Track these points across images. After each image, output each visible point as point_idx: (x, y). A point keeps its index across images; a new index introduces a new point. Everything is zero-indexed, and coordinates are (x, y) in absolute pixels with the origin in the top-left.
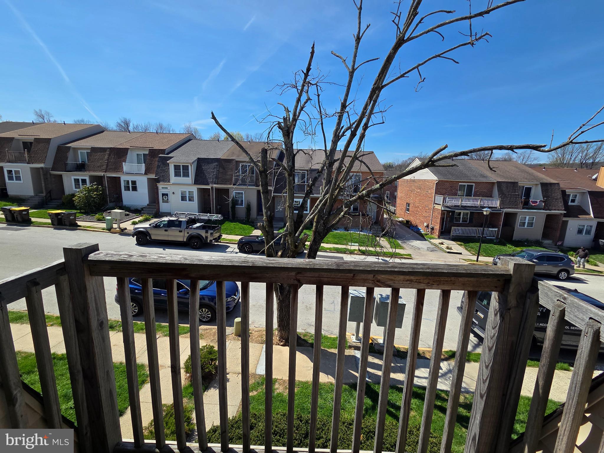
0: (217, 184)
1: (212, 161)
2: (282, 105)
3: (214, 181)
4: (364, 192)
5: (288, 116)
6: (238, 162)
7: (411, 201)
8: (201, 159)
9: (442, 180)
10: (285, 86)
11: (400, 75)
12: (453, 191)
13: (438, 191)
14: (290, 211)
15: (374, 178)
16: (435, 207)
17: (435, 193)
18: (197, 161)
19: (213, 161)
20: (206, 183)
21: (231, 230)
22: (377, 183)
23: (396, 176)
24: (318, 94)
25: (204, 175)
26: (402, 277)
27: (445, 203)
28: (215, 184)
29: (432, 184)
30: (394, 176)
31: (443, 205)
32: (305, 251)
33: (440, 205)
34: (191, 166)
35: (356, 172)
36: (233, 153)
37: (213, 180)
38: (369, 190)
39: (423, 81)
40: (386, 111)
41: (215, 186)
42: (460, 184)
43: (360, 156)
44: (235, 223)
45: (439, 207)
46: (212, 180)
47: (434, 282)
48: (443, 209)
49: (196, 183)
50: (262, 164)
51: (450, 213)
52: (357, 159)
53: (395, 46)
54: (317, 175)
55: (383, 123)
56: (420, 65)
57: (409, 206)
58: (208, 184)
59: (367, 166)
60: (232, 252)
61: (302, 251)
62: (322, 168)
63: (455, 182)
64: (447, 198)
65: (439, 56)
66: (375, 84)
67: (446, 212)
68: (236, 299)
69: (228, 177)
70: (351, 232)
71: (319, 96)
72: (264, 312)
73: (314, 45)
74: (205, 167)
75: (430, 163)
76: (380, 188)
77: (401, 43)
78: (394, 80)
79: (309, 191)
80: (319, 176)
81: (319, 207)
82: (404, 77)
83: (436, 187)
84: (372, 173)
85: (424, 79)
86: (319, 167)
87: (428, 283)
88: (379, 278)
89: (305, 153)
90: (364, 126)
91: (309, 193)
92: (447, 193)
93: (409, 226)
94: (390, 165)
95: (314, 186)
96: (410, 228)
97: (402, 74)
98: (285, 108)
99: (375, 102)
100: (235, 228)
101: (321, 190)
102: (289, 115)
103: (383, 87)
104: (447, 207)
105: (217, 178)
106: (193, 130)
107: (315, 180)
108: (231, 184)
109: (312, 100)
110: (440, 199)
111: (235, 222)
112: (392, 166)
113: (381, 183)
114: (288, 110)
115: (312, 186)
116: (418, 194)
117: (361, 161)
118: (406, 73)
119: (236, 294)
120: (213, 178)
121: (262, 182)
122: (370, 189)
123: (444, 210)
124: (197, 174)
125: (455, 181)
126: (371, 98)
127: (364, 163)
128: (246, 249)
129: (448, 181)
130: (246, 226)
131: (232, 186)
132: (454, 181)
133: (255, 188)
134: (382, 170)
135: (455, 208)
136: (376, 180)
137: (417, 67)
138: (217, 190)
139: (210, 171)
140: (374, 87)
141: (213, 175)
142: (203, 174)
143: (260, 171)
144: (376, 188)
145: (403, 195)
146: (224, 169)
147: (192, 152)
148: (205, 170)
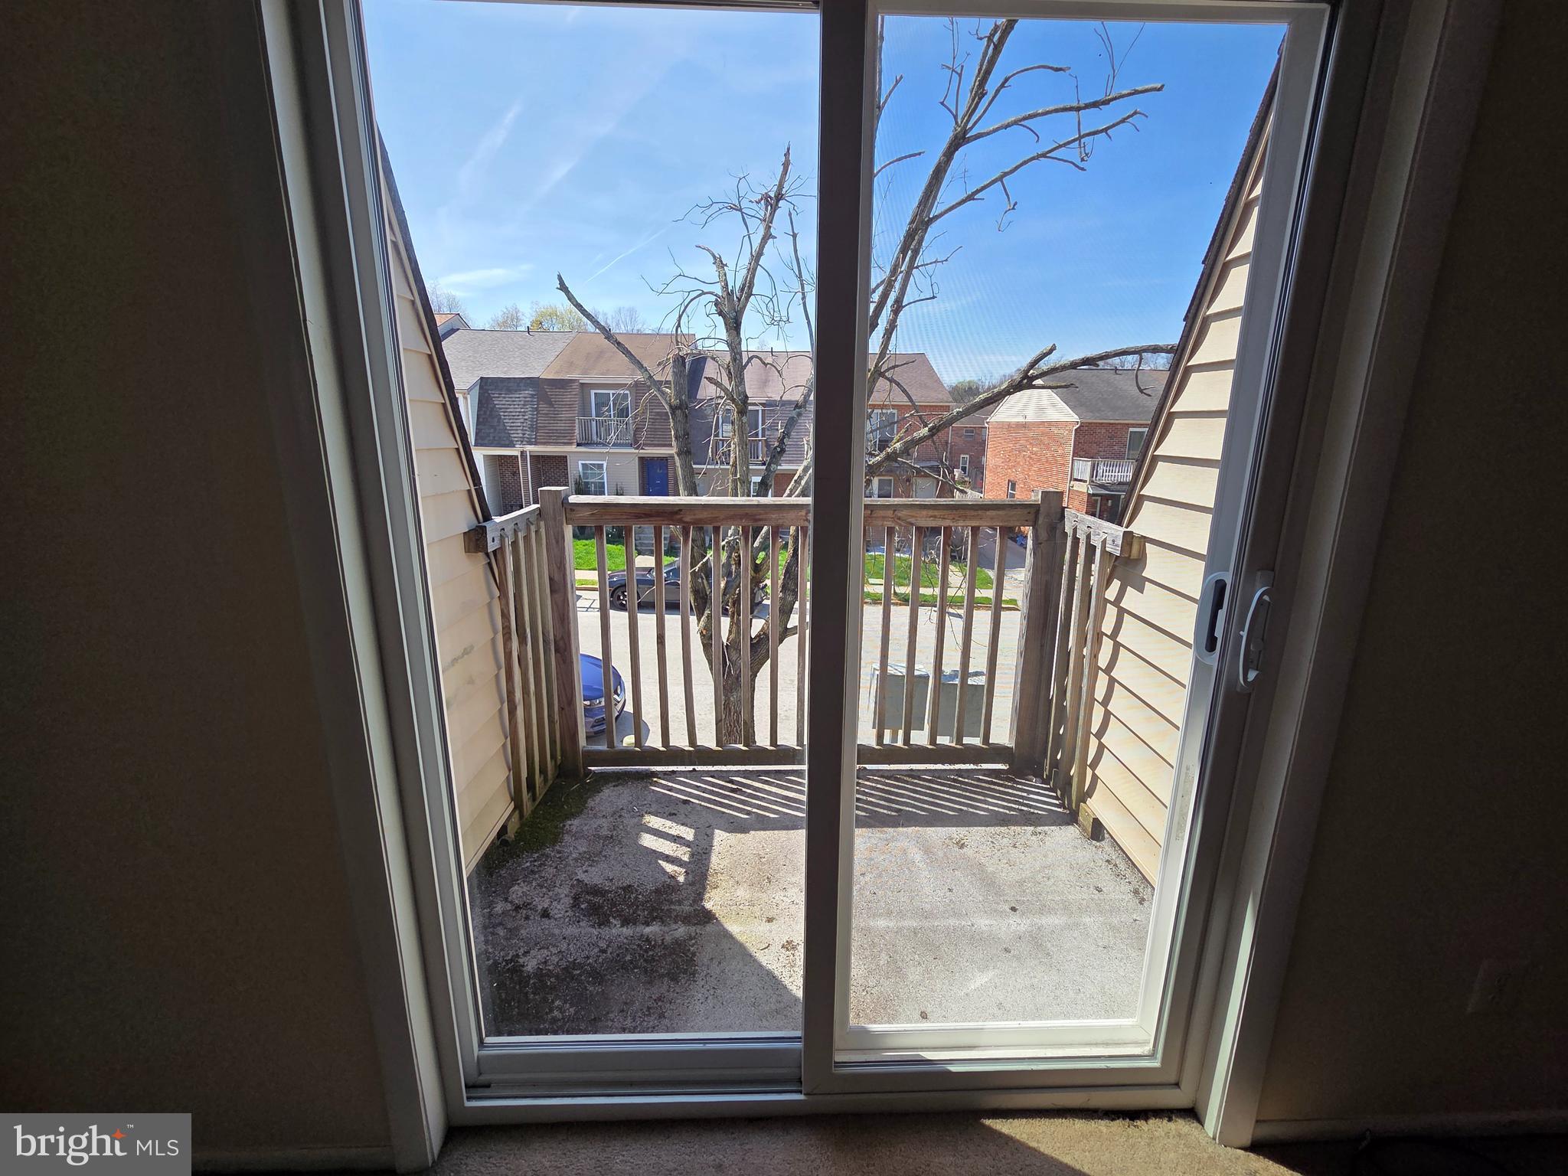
0: (536, 444)
1: (518, 386)
2: (708, 250)
3: (526, 436)
4: (898, 445)
5: (724, 278)
6: (584, 387)
7: (1018, 476)
8: (490, 381)
9: (1090, 421)
10: (716, 207)
11: (966, 196)
12: (1116, 448)
13: (1079, 452)
14: (744, 489)
15: (920, 417)
16: (1074, 488)
17: (1073, 453)
18: (478, 386)
19: (521, 384)
20: (507, 443)
21: (580, 558)
22: (925, 426)
23: (961, 410)
24: (793, 232)
25: (499, 422)
26: (924, 512)
27: (1096, 477)
28: (530, 443)
29: (1067, 432)
30: (958, 410)
31: (1093, 481)
32: (767, 602)
33: (1085, 481)
34: (465, 398)
35: (879, 405)
36: (571, 365)
37: (524, 434)
38: (907, 442)
39: (1013, 209)
40: (946, 260)
41: (529, 448)
42: (1131, 429)
43: (888, 370)
44: (587, 542)
45: (1082, 488)
46: (521, 435)
47: (960, 517)
48: (1091, 492)
49: (480, 441)
50: (676, 390)
51: (1108, 500)
52: (882, 375)
53: (949, 148)
54: (794, 414)
55: (934, 297)
56: (1006, 174)
57: (1013, 489)
58: (511, 445)
59: (904, 391)
60: (590, 607)
61: (760, 600)
62: (805, 398)
63: (1119, 427)
64: (1101, 466)
65: (1044, 155)
66: (912, 222)
67: (1099, 498)
68: (619, 702)
69: (561, 426)
70: (876, 553)
71: (794, 236)
72: (683, 729)
73: (788, 149)
74: (500, 401)
75: (1026, 381)
76: (929, 435)
77: (959, 144)
78: (953, 206)
79: (779, 449)
80: (799, 415)
81: (803, 482)
82: (974, 199)
83: (1075, 438)
84: (914, 406)
85: (1014, 205)
86: (797, 395)
87: (954, 519)
88: (899, 515)
89: (764, 363)
90: (894, 305)
91: (779, 453)
92: (1102, 454)
93: (1015, 536)
94: (970, 388)
95: (789, 438)
96: (1016, 542)
97: (969, 193)
98: (714, 257)
99: (916, 252)
100: (587, 553)
101: (806, 446)
102: (725, 275)
103: (931, 221)
104: (1102, 486)
105: (534, 428)
106: (445, 302)
107: (791, 423)
108: (571, 444)
109: (776, 238)
110: (1083, 468)
111: (587, 539)
112: (977, 388)
113: (931, 425)
114: (722, 263)
115: (784, 437)
116: (1033, 456)
117: (891, 380)
118: (978, 191)
119: (619, 691)
120: (522, 430)
121: (676, 431)
122: (909, 438)
123: (1094, 495)
124: (481, 420)
125: (1120, 424)
126: (904, 251)
127: (898, 384)
128: (623, 600)
129: (1102, 423)
130: (614, 546)
131: (573, 448)
132: (1118, 424)
133: (633, 451)
134: (945, 399)
135: (1119, 487)
136: (923, 422)
137: (1000, 179)
138: (537, 459)
139: (515, 411)
140: (910, 229)
141: (522, 421)
142: (496, 420)
143: (671, 407)
144: (921, 435)
145: (999, 461)
146: (551, 404)
147: (463, 363)
148: (500, 409)
